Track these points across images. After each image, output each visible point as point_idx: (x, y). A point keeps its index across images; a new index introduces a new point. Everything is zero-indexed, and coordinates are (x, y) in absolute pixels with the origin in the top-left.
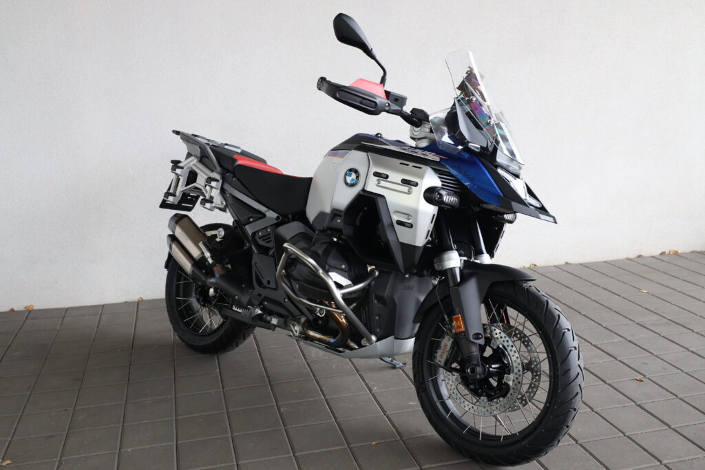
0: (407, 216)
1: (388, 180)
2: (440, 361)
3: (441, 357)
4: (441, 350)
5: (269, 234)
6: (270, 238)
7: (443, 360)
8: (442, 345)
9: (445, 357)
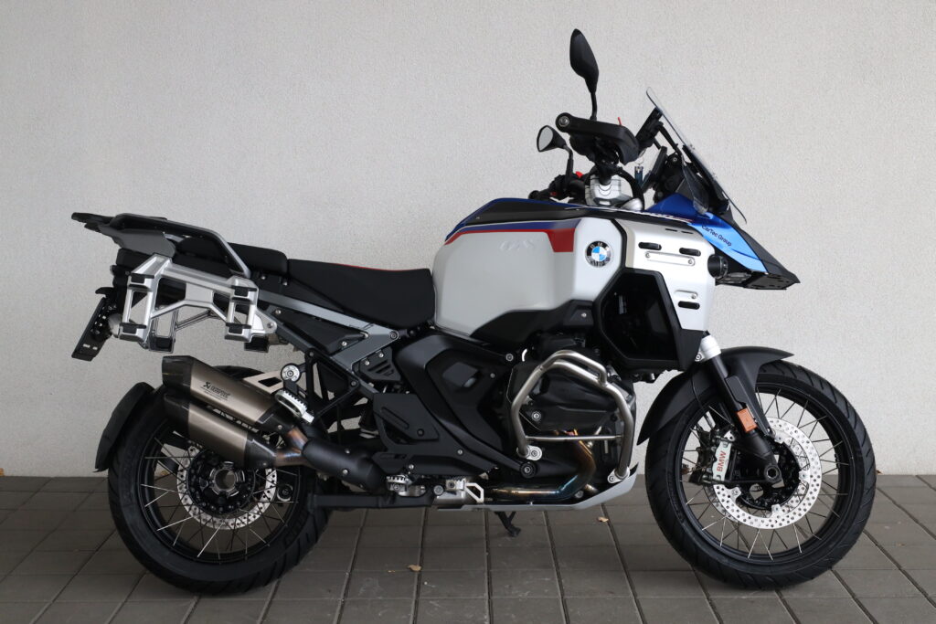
0: (691, 295)
1: (661, 251)
2: (719, 476)
3: (720, 469)
4: (718, 462)
5: (385, 362)
6: (388, 367)
7: (723, 474)
8: (718, 455)
9: (725, 467)
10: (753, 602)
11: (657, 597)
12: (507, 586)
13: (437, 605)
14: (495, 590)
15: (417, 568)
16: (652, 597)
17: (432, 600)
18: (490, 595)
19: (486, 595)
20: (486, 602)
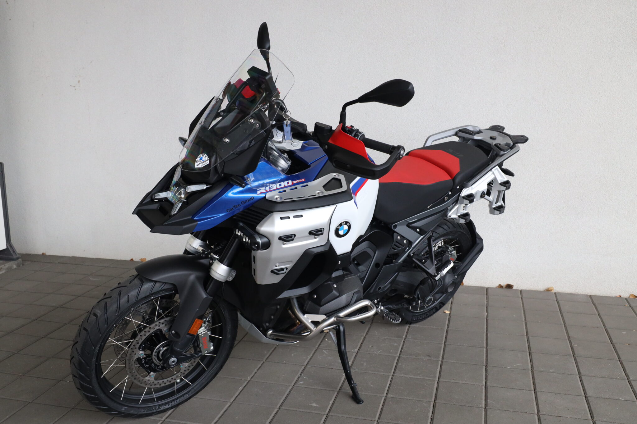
18: (359, 350)
19: (356, 350)
20: (355, 354)
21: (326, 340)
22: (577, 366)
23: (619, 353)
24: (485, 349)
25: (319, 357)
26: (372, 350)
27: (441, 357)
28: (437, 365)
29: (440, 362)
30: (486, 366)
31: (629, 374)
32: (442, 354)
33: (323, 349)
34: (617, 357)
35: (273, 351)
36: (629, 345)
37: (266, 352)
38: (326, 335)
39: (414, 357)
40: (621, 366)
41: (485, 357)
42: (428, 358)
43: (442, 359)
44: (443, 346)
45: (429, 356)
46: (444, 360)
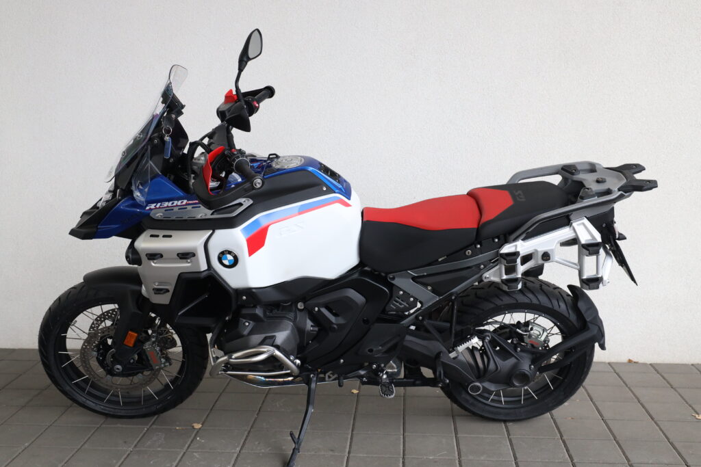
10: (436, 462)
11: (365, 455)
12: (257, 443)
13: (198, 456)
14: (246, 446)
15: (198, 426)
16: (361, 455)
17: (196, 452)
18: (241, 449)
19: (238, 449)
20: (236, 455)
21: (198, 438)
22: (513, 449)
23: (561, 430)
24: (402, 437)
25: (187, 463)
26: (259, 448)
27: (347, 450)
28: (342, 462)
29: (346, 458)
30: (403, 458)
31: (573, 455)
32: (348, 447)
33: (194, 452)
34: (558, 435)
35: (126, 458)
36: (572, 418)
37: (115, 461)
38: (198, 432)
39: (313, 453)
40: (563, 446)
41: (402, 447)
42: (331, 453)
43: (349, 453)
44: (349, 437)
45: (332, 450)
46: (351, 455)
